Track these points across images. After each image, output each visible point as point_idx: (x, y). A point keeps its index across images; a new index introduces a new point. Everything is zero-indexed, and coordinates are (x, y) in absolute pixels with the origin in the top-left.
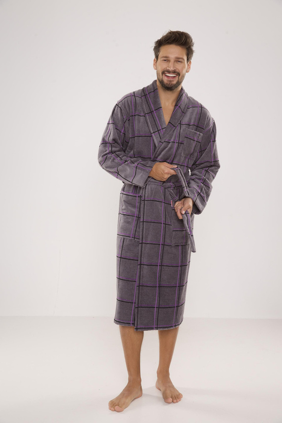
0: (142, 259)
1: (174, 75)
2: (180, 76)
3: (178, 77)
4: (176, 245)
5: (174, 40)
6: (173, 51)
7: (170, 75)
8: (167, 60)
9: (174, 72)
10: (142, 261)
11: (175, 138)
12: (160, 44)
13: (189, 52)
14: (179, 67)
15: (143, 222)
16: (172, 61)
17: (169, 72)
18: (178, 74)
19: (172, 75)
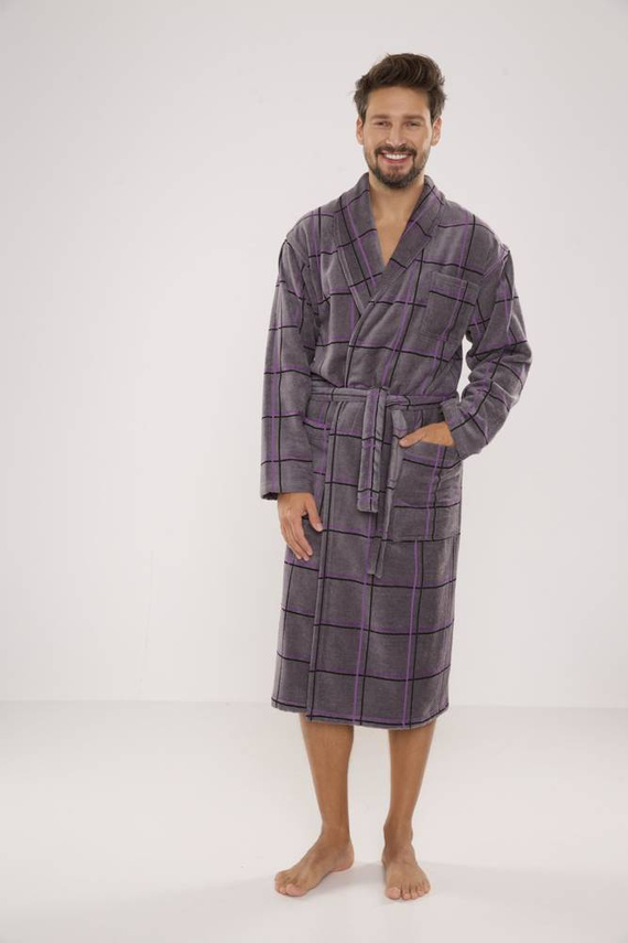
0: (328, 565)
1: (402, 157)
2: (418, 157)
3: (411, 157)
4: (405, 538)
5: (399, 76)
6: (399, 101)
7: (394, 157)
8: (384, 122)
9: (402, 149)
10: (328, 570)
11: (406, 293)
12: (367, 86)
13: (435, 99)
14: (412, 136)
15: (331, 483)
16: (396, 124)
17: (391, 150)
18: (413, 153)
19: (398, 157)
